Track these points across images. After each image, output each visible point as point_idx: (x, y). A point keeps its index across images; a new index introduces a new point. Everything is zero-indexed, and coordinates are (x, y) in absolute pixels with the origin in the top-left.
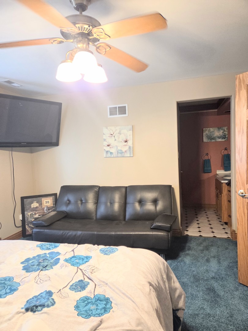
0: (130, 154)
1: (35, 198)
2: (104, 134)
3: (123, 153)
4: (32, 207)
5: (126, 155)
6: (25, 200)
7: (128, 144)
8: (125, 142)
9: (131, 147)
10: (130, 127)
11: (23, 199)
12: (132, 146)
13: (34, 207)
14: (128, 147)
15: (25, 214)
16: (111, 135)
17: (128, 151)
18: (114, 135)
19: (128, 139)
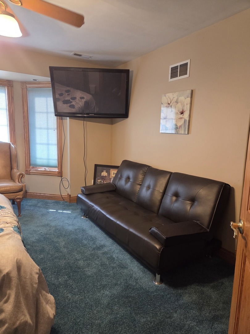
0: (185, 131)
1: (105, 168)
2: (162, 104)
3: (178, 128)
4: (102, 175)
5: (180, 131)
6: (98, 167)
7: (184, 117)
8: (181, 114)
9: (186, 120)
10: (189, 92)
11: (96, 166)
12: (188, 119)
13: (103, 176)
14: (183, 120)
15: (96, 180)
16: (169, 104)
17: (183, 126)
18: (171, 105)
19: (185, 109)
